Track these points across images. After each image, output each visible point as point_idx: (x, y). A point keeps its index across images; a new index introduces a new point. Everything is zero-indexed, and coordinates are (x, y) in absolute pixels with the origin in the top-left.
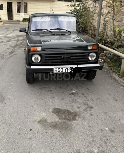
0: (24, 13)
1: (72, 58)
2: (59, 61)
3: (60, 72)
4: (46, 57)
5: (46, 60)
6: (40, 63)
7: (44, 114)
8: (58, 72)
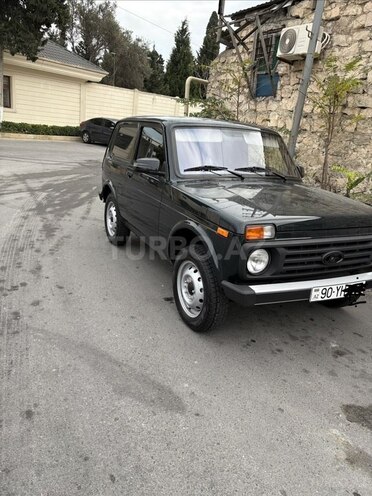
0: (5, 106)
1: (346, 256)
2: (315, 266)
3: (326, 298)
4: (288, 257)
5: (286, 265)
6: (267, 276)
7: (335, 431)
8: (320, 299)
